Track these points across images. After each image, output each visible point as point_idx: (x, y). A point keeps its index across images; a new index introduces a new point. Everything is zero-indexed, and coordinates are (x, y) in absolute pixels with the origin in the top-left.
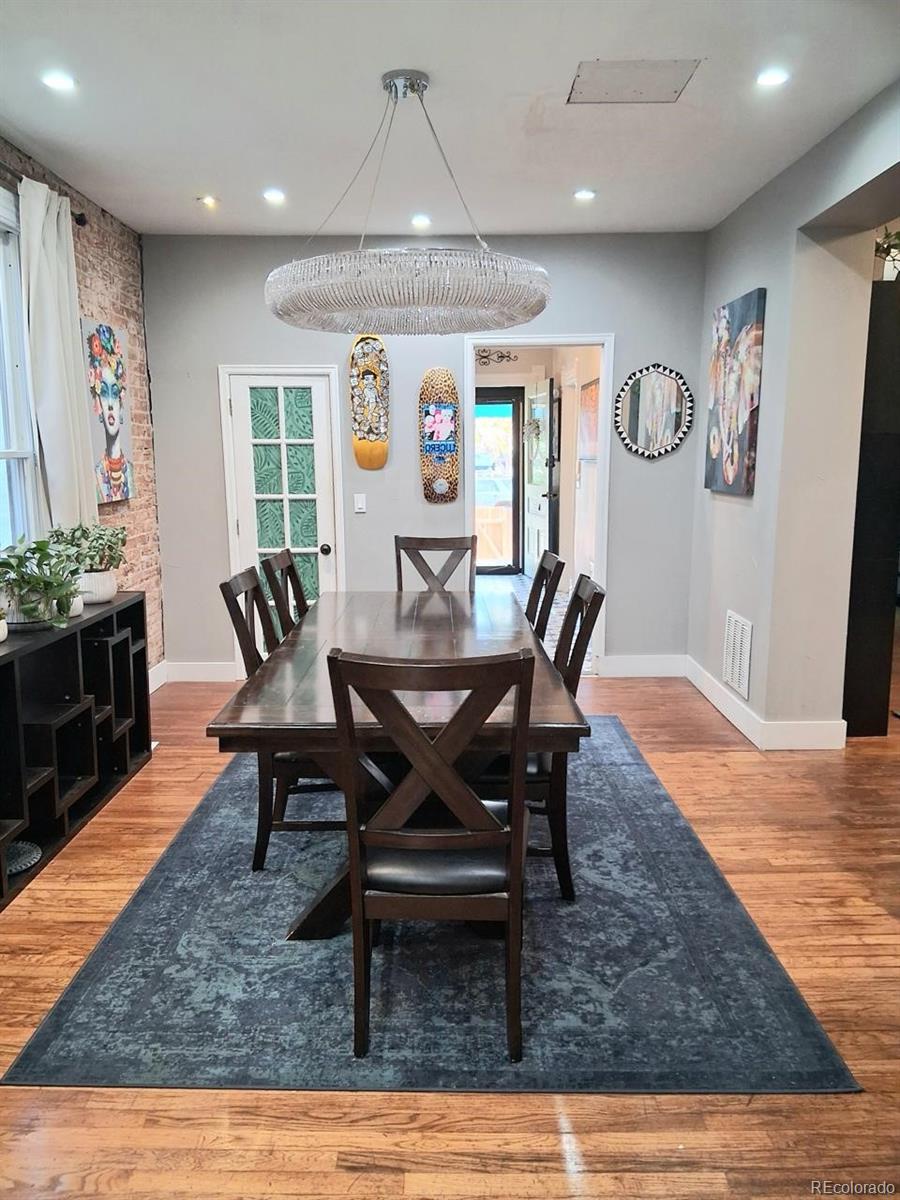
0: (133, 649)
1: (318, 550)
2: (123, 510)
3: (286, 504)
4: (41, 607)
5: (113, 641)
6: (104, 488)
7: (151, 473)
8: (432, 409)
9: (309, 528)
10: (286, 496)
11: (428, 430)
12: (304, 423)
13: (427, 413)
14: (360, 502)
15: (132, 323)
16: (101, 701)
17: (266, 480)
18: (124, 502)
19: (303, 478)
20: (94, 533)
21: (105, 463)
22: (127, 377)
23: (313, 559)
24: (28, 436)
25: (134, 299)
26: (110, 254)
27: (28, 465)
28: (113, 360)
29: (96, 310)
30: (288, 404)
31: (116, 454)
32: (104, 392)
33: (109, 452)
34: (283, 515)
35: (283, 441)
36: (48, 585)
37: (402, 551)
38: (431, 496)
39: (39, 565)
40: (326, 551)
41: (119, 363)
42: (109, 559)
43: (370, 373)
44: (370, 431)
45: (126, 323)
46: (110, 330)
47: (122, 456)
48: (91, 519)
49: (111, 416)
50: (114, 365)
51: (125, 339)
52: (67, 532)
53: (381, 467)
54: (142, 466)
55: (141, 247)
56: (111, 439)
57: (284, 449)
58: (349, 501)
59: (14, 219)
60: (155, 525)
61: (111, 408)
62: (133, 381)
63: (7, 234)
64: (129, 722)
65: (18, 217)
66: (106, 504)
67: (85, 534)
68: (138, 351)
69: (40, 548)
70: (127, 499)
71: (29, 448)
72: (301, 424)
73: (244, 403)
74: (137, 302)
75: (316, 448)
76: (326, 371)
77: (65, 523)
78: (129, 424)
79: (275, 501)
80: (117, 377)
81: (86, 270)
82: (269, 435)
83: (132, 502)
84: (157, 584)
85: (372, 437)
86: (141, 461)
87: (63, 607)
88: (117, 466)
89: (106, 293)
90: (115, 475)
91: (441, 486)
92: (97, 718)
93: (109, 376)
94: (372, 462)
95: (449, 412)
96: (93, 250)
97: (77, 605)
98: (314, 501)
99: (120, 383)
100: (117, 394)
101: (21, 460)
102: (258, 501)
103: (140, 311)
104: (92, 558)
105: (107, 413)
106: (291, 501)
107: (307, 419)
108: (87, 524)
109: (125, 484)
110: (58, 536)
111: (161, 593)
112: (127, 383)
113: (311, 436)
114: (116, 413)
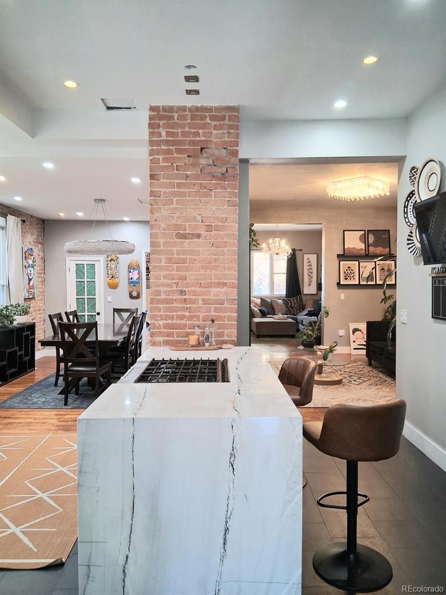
0: (31, 337)
1: (96, 314)
2: (33, 301)
3: (86, 299)
4: (6, 322)
5: (24, 334)
6: (27, 294)
7: (43, 290)
8: (132, 271)
9: (93, 307)
10: (86, 297)
11: (131, 277)
12: (92, 274)
13: (130, 272)
14: (109, 299)
15: (40, 246)
16: (20, 350)
17: (80, 291)
18: (33, 298)
19: (92, 291)
20: (21, 305)
21: (28, 287)
22: (36, 262)
23: (94, 316)
24: (5, 279)
25: (41, 238)
26: (33, 227)
27: (5, 287)
28: (32, 257)
29: (27, 243)
30: (87, 269)
31: (31, 284)
32: (28, 267)
33: (29, 284)
34: (85, 303)
35: (86, 280)
36: (8, 316)
37: (115, 313)
38: (131, 297)
39: (6, 312)
40: (98, 314)
41: (34, 258)
42: (25, 312)
43: (112, 260)
44: (112, 277)
45: (37, 246)
46: (32, 249)
47: (33, 285)
48: (22, 302)
49: (30, 273)
50: (32, 259)
51: (36, 251)
52: (14, 305)
53: (116, 288)
54: (40, 288)
55: (44, 224)
56: (30, 280)
57: (86, 282)
58: (105, 299)
59: (5, 225)
60: (44, 306)
61: (30, 271)
62: (39, 262)
63: (3, 228)
64: (28, 358)
65: (6, 224)
66: (26, 299)
67: (19, 305)
68: (41, 254)
69: (7, 307)
70: (34, 297)
71: (6, 283)
72: (91, 275)
73: (74, 269)
74: (42, 240)
75: (96, 282)
76: (99, 259)
77: (14, 303)
78: (36, 275)
79: (82, 298)
80: (33, 262)
81: (25, 233)
82: (81, 278)
83: (36, 298)
84: (43, 324)
85: (113, 279)
86: (40, 286)
87: (12, 323)
88: (32, 287)
89: (30, 239)
90: (31, 290)
91: (135, 294)
92: (19, 353)
93: (30, 262)
94: (113, 286)
95: (137, 272)
96: (28, 227)
97: (15, 323)
98: (95, 298)
99: (34, 264)
100: (33, 267)
101: (3, 286)
102: (77, 298)
103: (43, 242)
104: (20, 312)
105: (29, 272)
106: (87, 298)
107: (93, 273)
108: (20, 303)
109: (34, 293)
110: (12, 305)
111: (44, 327)
112: (36, 263)
113: (95, 279)
114: (32, 272)
